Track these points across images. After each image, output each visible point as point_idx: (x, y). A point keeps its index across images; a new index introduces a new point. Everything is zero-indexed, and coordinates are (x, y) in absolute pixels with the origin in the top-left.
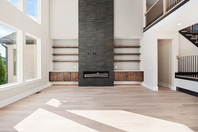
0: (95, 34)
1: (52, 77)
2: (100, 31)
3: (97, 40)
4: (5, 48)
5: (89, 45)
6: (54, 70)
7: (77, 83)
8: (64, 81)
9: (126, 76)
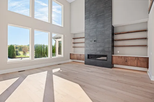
0: (96, 26)
1: (72, 56)
2: (100, 22)
3: (97, 30)
4: (55, 41)
5: (92, 35)
6: (74, 53)
7: (84, 62)
8: (77, 59)
9: (125, 60)
